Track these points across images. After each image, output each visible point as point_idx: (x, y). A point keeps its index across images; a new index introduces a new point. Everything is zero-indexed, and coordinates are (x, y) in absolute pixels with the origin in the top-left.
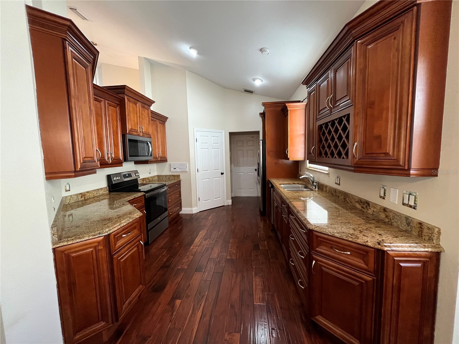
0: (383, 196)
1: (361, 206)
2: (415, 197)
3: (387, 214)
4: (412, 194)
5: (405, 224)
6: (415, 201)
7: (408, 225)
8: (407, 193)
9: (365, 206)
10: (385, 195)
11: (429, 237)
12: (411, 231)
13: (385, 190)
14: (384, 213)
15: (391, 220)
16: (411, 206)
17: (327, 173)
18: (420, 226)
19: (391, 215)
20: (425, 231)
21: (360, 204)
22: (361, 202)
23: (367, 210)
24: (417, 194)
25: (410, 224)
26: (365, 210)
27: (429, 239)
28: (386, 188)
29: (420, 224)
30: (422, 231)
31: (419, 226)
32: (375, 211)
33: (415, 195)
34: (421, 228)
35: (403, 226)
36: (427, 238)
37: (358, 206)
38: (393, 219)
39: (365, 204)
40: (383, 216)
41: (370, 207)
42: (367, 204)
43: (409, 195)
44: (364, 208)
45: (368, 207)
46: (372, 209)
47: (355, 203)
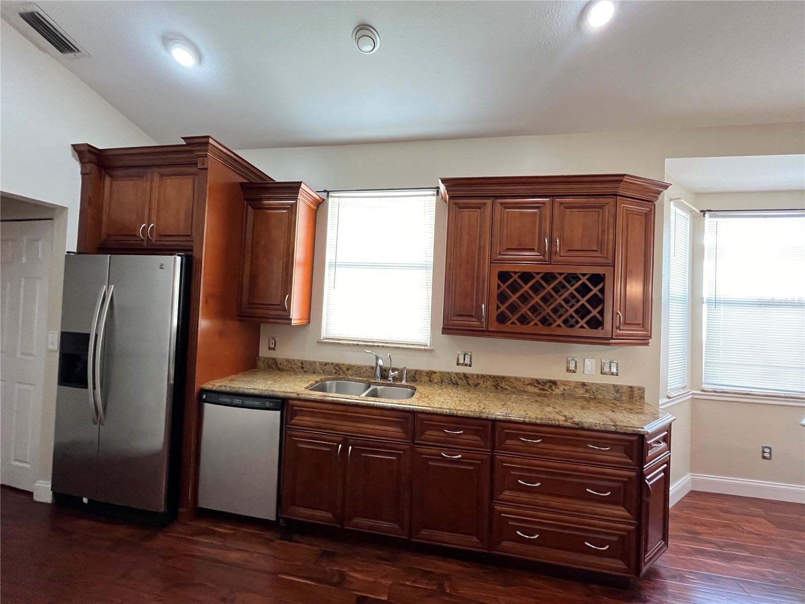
0: (574, 369)
1: (538, 388)
3: (588, 388)
5: (614, 392)
7: (617, 392)
9: (546, 388)
10: (576, 368)
12: (621, 397)
13: (576, 362)
14: (583, 388)
15: (593, 393)
16: (612, 374)
18: (631, 389)
19: (594, 388)
20: (636, 392)
21: (535, 386)
22: (539, 383)
23: (551, 391)
26: (547, 392)
27: (640, 398)
28: (576, 359)
29: (631, 387)
30: (633, 394)
31: (629, 389)
32: (566, 389)
33: (616, 362)
34: (632, 391)
35: (610, 395)
36: (638, 398)
37: (531, 389)
38: (597, 391)
39: (548, 385)
40: (581, 391)
41: (557, 386)
42: (551, 384)
43: (611, 362)
44: (544, 390)
45: (554, 387)
46: (562, 388)
47: (524, 386)
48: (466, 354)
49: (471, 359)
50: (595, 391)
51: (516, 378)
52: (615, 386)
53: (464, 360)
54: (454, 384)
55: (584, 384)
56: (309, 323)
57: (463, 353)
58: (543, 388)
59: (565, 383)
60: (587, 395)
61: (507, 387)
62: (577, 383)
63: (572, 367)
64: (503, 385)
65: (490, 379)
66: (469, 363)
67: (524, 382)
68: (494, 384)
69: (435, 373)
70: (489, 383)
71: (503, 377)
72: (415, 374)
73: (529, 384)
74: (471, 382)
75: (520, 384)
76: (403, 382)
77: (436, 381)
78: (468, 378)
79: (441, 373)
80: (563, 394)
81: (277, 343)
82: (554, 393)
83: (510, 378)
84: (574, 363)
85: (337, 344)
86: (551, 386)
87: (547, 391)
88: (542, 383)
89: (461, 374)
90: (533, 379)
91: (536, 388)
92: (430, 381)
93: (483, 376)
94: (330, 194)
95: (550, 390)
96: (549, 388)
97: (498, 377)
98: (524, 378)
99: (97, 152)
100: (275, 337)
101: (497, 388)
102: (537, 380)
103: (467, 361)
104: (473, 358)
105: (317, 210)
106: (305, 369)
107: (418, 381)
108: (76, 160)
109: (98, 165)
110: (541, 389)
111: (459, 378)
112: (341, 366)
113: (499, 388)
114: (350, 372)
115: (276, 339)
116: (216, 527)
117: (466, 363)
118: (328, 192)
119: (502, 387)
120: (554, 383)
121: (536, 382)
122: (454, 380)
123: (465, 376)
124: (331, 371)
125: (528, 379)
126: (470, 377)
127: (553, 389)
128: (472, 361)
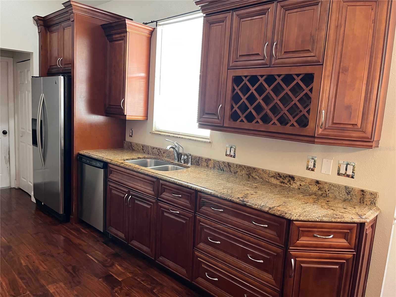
0: (312, 167)
1: (279, 181)
2: (353, 167)
3: (321, 186)
4: (351, 164)
5: (345, 193)
6: (353, 170)
7: (348, 194)
8: (344, 163)
9: (286, 181)
11: (371, 202)
12: (351, 199)
13: (315, 161)
14: (317, 186)
15: (326, 191)
16: (348, 176)
17: (209, 141)
18: (362, 193)
19: (326, 187)
20: (368, 197)
21: (277, 179)
22: (280, 177)
23: (290, 185)
24: (356, 164)
25: (350, 193)
26: (286, 186)
27: (371, 203)
28: (316, 159)
29: (362, 191)
30: (364, 198)
32: (302, 185)
33: (353, 165)
34: (363, 194)
35: (341, 196)
36: (369, 203)
37: (273, 181)
38: (329, 191)
39: (287, 179)
40: (315, 188)
41: (295, 181)
42: (290, 179)
43: (347, 165)
44: (284, 183)
45: (292, 182)
46: (298, 183)
47: (269, 178)
48: (231, 147)
49: (235, 152)
50: (327, 190)
51: (263, 170)
52: (346, 188)
53: (230, 152)
54: (221, 170)
55: (317, 182)
56: (147, 119)
57: (230, 146)
58: (284, 181)
59: (302, 179)
60: (320, 193)
61: (257, 177)
62: (312, 180)
63: (311, 165)
64: (254, 175)
65: (245, 169)
66: (233, 155)
67: (269, 174)
68: (248, 173)
69: (210, 160)
70: (244, 172)
71: (254, 169)
72: (199, 160)
73: (272, 176)
74: (232, 169)
75: (265, 176)
76: (189, 164)
77: (210, 166)
78: (230, 166)
79: (214, 160)
80: (299, 189)
81: (133, 133)
82: (291, 186)
83: (259, 169)
84: (313, 162)
85: (159, 134)
86: (289, 181)
87: (286, 184)
88: (283, 177)
89: (226, 162)
90: (276, 173)
91: (278, 181)
92: (207, 166)
93: (240, 166)
94: (158, 23)
95: (288, 184)
96: (288, 182)
97: (250, 167)
98: (269, 170)
99: (42, 19)
100: (132, 129)
101: (249, 177)
102: (279, 174)
103: (232, 154)
104: (236, 151)
105: (151, 37)
106: (144, 151)
107: (200, 165)
108: (35, 25)
109: (44, 26)
110: (281, 182)
111: (225, 166)
112: (161, 151)
113: (251, 177)
114: (165, 155)
115: (133, 130)
116: (82, 229)
117: (231, 154)
118: (156, 22)
119: (252, 176)
120: (292, 178)
121: (279, 176)
122: (221, 167)
123: (229, 165)
124: (156, 153)
125: (272, 171)
126: (232, 166)
127: (292, 183)
128: (236, 153)
